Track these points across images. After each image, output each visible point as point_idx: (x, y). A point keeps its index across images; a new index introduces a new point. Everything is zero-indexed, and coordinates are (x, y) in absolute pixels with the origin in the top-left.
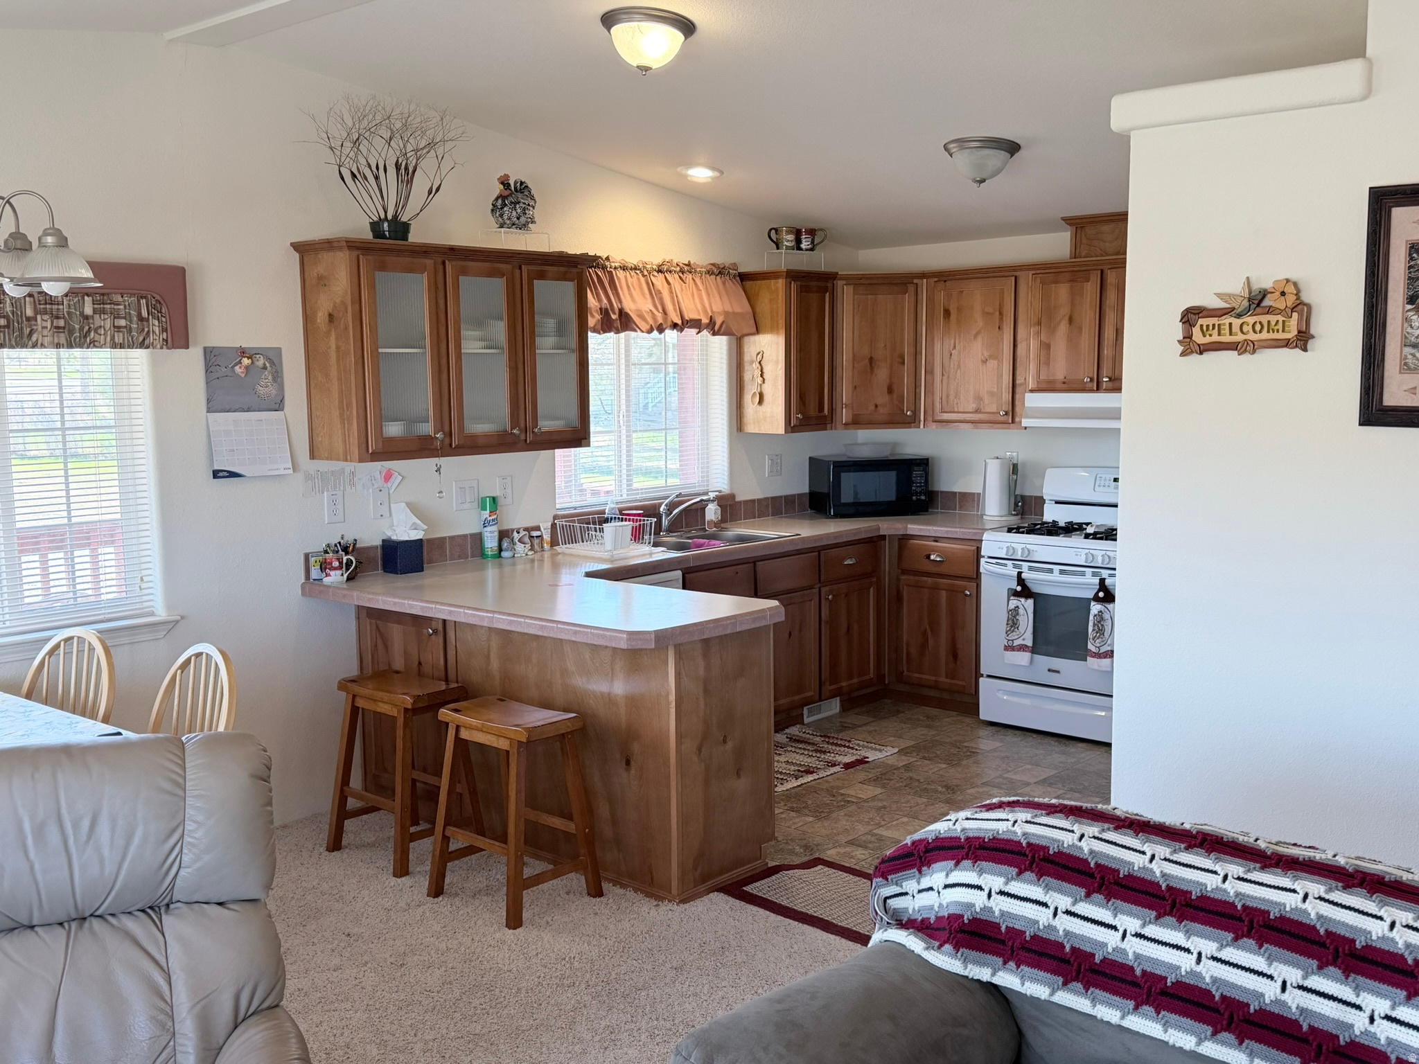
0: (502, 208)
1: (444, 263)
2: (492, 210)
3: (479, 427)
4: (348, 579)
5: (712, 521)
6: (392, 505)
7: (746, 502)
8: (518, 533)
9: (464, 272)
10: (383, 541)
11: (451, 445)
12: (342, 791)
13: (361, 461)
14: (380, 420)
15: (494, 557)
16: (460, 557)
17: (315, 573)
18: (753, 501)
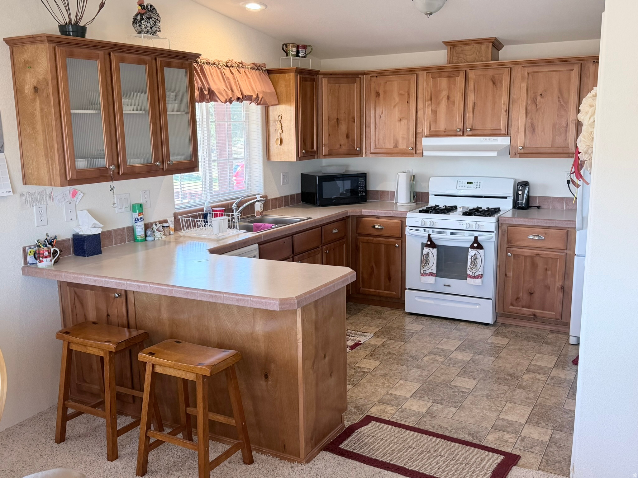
0: (140, 21)
1: (109, 54)
2: (133, 23)
3: (133, 161)
4: (55, 262)
5: (259, 211)
6: (78, 212)
7: (272, 199)
8: (156, 225)
9: (123, 60)
10: (73, 235)
11: (119, 173)
12: (64, 404)
13: (62, 185)
14: (74, 158)
15: (141, 241)
16: (121, 242)
17: (31, 259)
18: (275, 199)
